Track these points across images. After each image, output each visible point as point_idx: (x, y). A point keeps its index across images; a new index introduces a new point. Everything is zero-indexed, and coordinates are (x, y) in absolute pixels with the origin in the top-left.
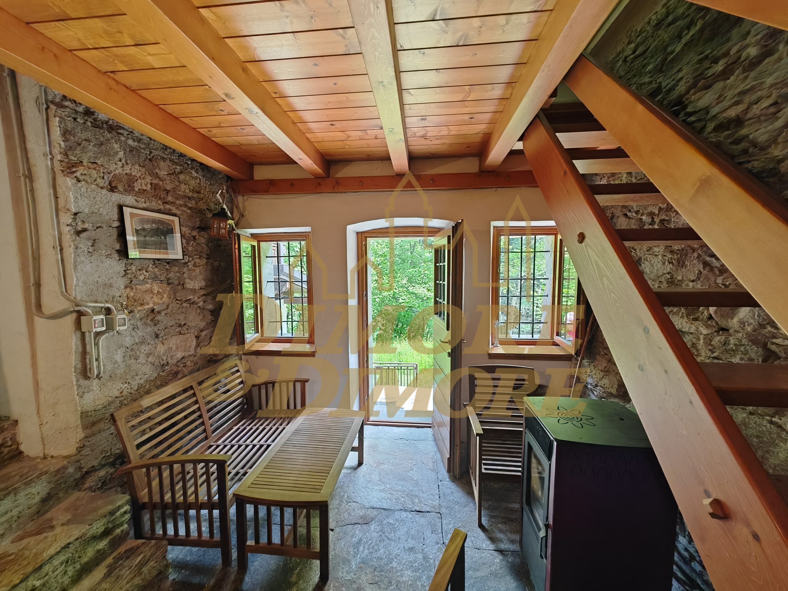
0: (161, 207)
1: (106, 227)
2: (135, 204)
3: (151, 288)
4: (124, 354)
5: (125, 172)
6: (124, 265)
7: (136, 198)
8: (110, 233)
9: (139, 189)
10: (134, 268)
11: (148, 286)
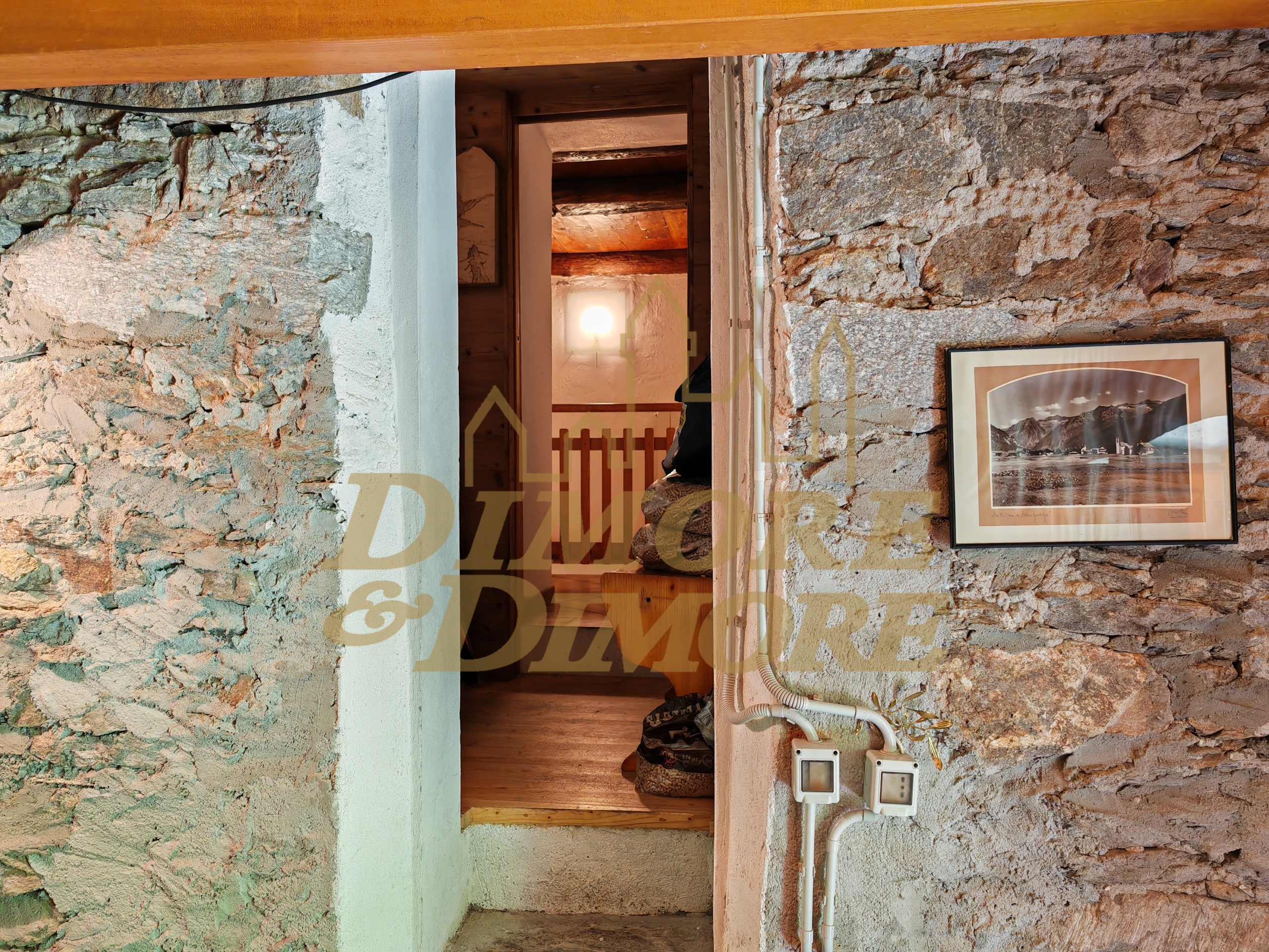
0: (1136, 313)
1: (893, 435)
2: (1010, 330)
3: (1056, 664)
4: (925, 907)
5: (982, 220)
6: (946, 571)
7: (1014, 304)
8: (904, 455)
9: (1036, 266)
10: (984, 582)
11: (1042, 655)
